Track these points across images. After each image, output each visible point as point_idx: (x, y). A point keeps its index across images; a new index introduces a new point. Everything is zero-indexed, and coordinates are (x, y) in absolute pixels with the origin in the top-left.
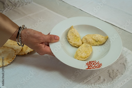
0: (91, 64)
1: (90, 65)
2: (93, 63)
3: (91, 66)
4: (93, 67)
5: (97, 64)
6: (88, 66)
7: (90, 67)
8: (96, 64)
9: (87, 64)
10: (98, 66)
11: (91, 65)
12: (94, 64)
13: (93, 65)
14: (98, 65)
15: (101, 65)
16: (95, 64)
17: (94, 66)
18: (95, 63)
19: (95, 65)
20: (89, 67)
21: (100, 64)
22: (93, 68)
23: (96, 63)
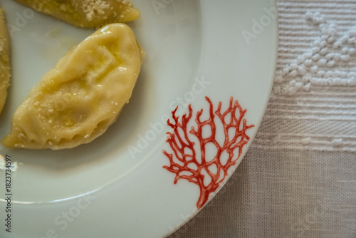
0: (188, 151)
1: (193, 166)
2: (193, 132)
3: (204, 164)
4: (217, 161)
5: (217, 120)
6: (189, 179)
7: (203, 172)
8: (214, 130)
9: (170, 169)
10: (232, 132)
11: (199, 160)
12: (199, 134)
13: (203, 148)
14: (227, 129)
15: (243, 113)
16: (207, 132)
17: (211, 151)
18: (201, 125)
19: (212, 139)
20: (201, 186)
21: (232, 110)
22: (225, 168)
23: (205, 117)
